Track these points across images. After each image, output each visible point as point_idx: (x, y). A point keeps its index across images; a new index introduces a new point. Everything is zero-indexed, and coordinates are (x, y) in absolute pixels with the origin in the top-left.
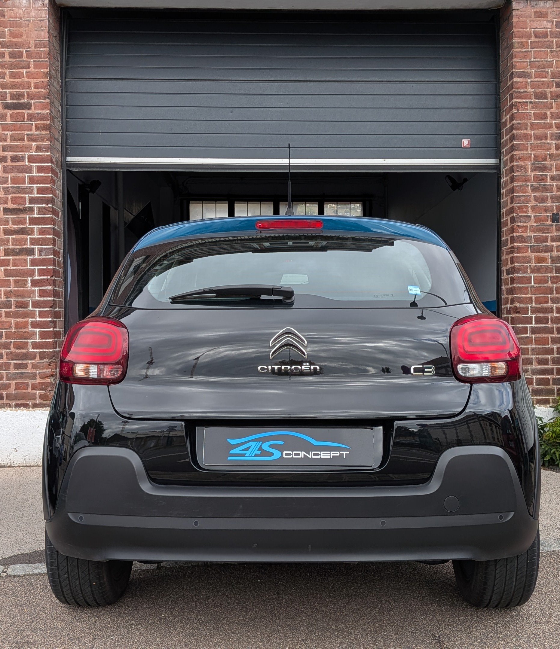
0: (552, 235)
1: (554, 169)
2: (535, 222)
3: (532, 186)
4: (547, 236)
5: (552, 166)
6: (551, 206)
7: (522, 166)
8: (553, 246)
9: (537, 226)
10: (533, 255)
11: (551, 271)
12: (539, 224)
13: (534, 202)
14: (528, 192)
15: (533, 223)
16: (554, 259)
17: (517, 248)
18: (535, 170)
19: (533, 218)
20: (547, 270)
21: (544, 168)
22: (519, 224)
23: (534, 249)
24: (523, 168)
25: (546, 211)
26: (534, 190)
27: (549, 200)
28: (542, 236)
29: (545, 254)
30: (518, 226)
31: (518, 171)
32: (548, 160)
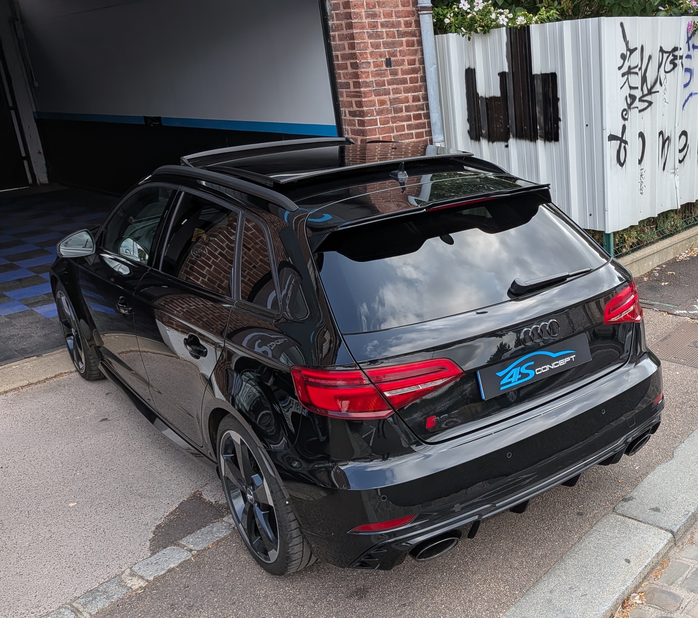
0: (388, 78)
1: (382, 16)
2: (374, 67)
3: (368, 32)
4: (384, 81)
5: (380, 13)
6: (384, 51)
7: (358, 13)
8: (389, 89)
9: (376, 71)
10: (376, 99)
11: (391, 113)
12: (377, 69)
13: (370, 48)
14: (365, 39)
15: (372, 69)
16: (392, 101)
17: (363, 93)
18: (368, 17)
19: (372, 64)
20: (388, 111)
21: (374, 15)
22: (363, 70)
23: (376, 93)
24: (358, 15)
25: (381, 56)
26: (370, 36)
27: (382, 46)
28: (381, 80)
29: (385, 97)
30: (362, 72)
31: (355, 18)
32: (377, 7)
